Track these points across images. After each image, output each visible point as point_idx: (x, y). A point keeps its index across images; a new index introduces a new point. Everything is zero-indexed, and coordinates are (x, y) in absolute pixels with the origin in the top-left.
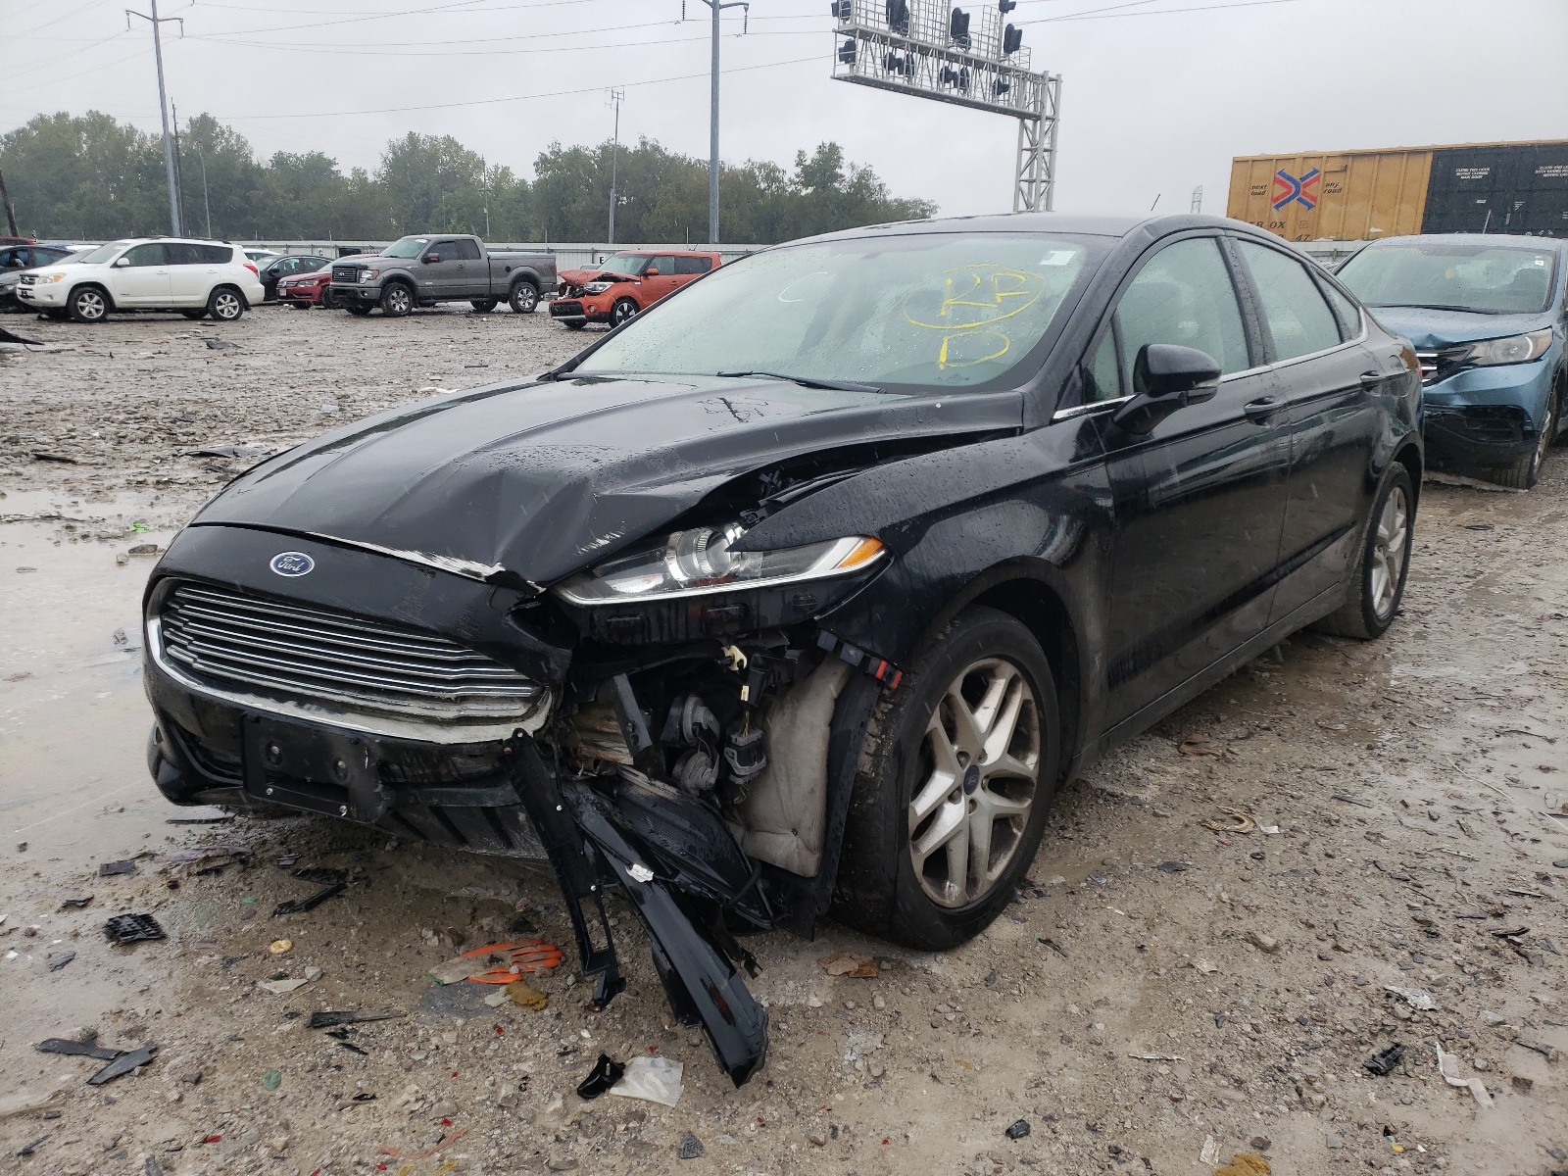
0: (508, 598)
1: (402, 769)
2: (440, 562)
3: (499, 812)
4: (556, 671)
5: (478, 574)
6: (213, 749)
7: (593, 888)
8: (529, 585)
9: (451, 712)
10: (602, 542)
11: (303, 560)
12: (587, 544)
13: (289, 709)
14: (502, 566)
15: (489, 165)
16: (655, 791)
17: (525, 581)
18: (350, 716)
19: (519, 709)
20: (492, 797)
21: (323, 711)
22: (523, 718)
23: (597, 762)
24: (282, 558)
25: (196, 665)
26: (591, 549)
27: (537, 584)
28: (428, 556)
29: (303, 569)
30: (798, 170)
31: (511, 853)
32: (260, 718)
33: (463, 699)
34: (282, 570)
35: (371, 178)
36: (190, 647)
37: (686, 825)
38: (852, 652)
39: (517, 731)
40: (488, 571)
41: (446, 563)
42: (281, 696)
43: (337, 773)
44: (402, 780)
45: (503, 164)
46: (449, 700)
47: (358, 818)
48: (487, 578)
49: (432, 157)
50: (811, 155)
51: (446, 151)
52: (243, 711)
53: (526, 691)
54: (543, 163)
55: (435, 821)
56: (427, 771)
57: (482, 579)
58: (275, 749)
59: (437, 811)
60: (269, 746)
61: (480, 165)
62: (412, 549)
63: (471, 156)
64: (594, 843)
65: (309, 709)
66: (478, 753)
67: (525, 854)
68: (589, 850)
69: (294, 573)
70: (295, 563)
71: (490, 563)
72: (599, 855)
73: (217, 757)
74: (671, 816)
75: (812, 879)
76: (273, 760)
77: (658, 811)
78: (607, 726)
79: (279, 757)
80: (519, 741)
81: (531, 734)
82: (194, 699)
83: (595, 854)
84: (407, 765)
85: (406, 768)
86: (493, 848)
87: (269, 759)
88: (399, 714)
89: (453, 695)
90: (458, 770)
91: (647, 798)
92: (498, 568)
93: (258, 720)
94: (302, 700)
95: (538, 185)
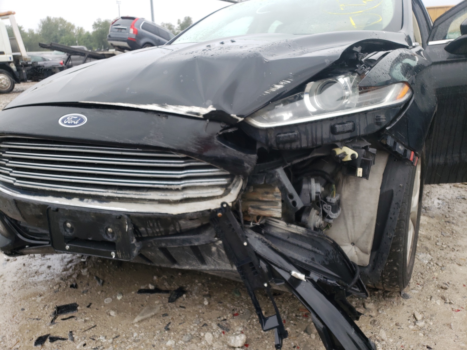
0: (217, 128)
1: (146, 230)
2: (171, 109)
3: (199, 248)
4: (248, 168)
5: (198, 114)
6: (28, 227)
7: (266, 285)
8: (232, 118)
9: (178, 196)
10: (279, 87)
11: (79, 117)
12: (269, 89)
13: (75, 203)
14: (214, 107)
15: (76, 27)
16: (290, 230)
17: (229, 115)
18: (112, 203)
19: (219, 192)
20: (198, 240)
21: (96, 202)
22: (221, 196)
23: (258, 217)
24: (66, 118)
25: (15, 184)
26: (272, 92)
27: (238, 116)
28: (162, 106)
29: (80, 122)
30: (179, 25)
31: (204, 267)
32: (58, 209)
33: (184, 188)
34: (67, 124)
35: (35, 32)
36: (11, 174)
37: (309, 247)
38: (400, 147)
39: (222, 204)
40: (204, 111)
41: (175, 109)
42: (69, 196)
43: (107, 235)
44: (146, 236)
45: (80, 26)
46: (177, 190)
47: (122, 258)
48: (204, 116)
49: (56, 25)
50: (182, 20)
51: (61, 23)
52: (48, 206)
53: (223, 181)
54: (95, 25)
55: (161, 255)
56: (162, 229)
57: (201, 117)
58: (69, 225)
59: (164, 250)
60: (65, 223)
61: (73, 27)
62: (151, 103)
63: (69, 24)
64: (266, 261)
65: (87, 202)
66: (195, 217)
67: (213, 267)
68: (263, 265)
69: (75, 124)
70: (73, 119)
71: (206, 107)
72: (269, 267)
73: (30, 231)
74: (300, 243)
75: (367, 267)
76: (68, 230)
77: (291, 240)
78: (266, 197)
79: (72, 229)
80: (224, 209)
81: (230, 204)
82: (17, 202)
83: (267, 267)
84: (151, 227)
85: (149, 229)
86: (194, 265)
87: (65, 231)
88: (145, 200)
89: (180, 187)
90: (180, 228)
91: (283, 234)
92: (211, 109)
93: (57, 210)
94: (82, 197)
95: (94, 33)
